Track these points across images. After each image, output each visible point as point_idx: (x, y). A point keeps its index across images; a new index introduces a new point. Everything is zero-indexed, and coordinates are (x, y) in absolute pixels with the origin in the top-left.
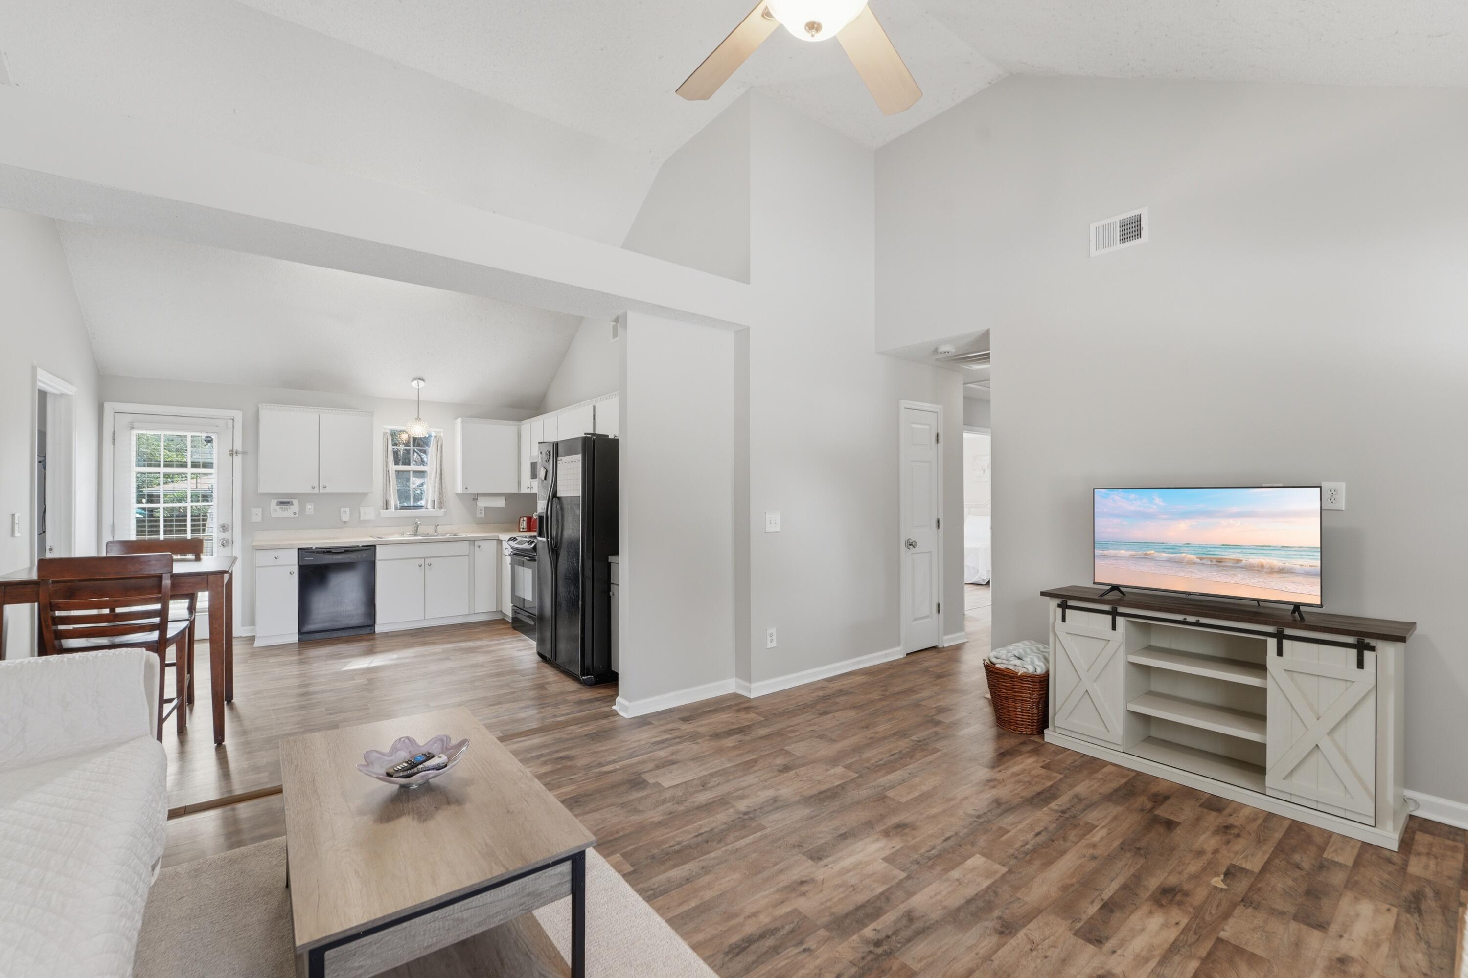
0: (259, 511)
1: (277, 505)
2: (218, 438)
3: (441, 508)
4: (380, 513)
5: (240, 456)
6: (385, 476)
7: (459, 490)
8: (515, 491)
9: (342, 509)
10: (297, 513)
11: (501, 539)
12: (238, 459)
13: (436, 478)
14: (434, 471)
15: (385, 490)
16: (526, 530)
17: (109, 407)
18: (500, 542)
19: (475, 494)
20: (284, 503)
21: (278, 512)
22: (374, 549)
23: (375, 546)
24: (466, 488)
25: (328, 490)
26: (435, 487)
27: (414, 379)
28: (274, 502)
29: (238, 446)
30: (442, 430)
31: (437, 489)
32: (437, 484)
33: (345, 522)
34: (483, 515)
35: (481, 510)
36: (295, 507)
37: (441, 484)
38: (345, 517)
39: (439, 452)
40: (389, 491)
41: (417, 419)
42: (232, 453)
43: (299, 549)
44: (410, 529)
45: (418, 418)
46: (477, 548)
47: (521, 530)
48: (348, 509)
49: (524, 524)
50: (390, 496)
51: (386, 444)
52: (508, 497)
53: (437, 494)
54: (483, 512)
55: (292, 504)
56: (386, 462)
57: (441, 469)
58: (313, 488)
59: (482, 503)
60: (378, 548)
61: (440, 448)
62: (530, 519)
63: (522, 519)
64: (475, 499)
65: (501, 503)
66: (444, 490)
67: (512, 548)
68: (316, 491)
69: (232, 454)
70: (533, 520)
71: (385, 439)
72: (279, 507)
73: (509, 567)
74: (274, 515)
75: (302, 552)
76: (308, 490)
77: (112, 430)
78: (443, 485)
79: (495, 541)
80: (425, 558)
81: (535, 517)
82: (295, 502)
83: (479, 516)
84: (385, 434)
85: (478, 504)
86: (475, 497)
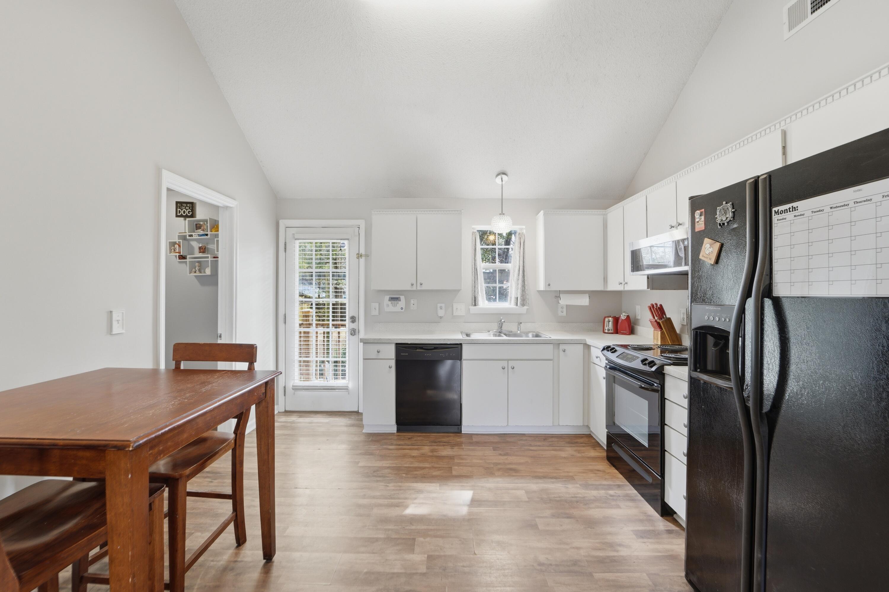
0: (376, 305)
1: (389, 300)
2: (349, 244)
3: (523, 305)
4: (469, 309)
5: (363, 258)
6: (473, 273)
7: (542, 287)
8: (600, 288)
9: (439, 305)
10: (404, 308)
11: (588, 343)
12: (362, 260)
13: (519, 275)
14: (518, 267)
15: (473, 287)
16: (612, 331)
17: (283, 223)
18: (587, 347)
19: (556, 291)
20: (394, 300)
21: (389, 307)
22: (460, 348)
23: (461, 344)
24: (549, 285)
25: (424, 287)
26: (518, 284)
27: (498, 175)
28: (387, 298)
29: (362, 251)
30: (524, 227)
31: (520, 286)
32: (520, 281)
33: (441, 317)
34: (565, 314)
35: (562, 308)
36: (402, 303)
37: (524, 281)
38: (441, 313)
39: (522, 248)
40: (478, 288)
41: (500, 214)
42: (359, 256)
43: (397, 344)
44: (495, 327)
45: (502, 214)
46: (561, 353)
47: (606, 331)
48: (443, 305)
49: (610, 325)
50: (478, 292)
51: (474, 243)
52: (593, 294)
53: (519, 291)
54: (565, 310)
55: (400, 301)
56: (475, 260)
57: (524, 267)
58: (412, 285)
59: (565, 301)
60: (465, 348)
61: (522, 245)
62: (616, 320)
63: (607, 320)
64: (558, 297)
65: (584, 301)
66: (526, 288)
67: (607, 359)
68: (414, 288)
69: (358, 258)
70: (620, 321)
71: (474, 238)
72: (390, 302)
73: (603, 383)
74: (387, 309)
75: (401, 347)
76: (409, 288)
77: (284, 242)
78: (526, 283)
79: (582, 346)
80: (508, 360)
81: (623, 317)
82: (402, 298)
83: (560, 314)
84: (473, 233)
85: (560, 302)
86: (558, 295)
